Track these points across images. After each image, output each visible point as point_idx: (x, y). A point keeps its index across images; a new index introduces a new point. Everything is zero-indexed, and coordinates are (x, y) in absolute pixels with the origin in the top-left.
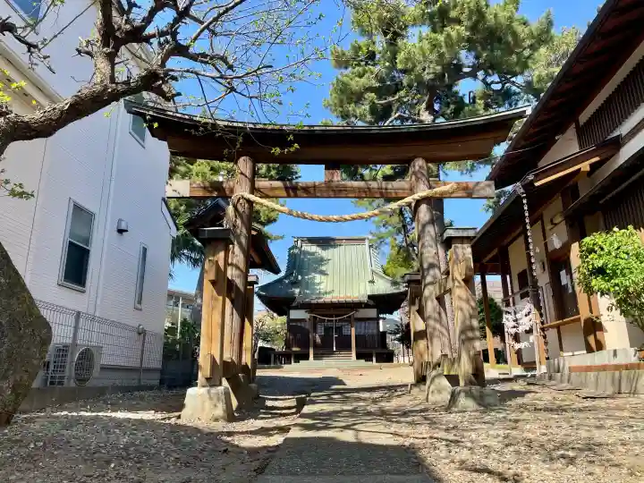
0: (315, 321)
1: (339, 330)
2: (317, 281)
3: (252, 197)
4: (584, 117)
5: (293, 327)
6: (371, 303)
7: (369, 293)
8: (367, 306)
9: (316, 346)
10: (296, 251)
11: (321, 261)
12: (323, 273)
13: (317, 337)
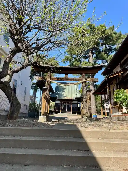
0: (62, 104)
1: (68, 106)
2: (63, 94)
3: (50, 80)
4: (122, 62)
5: (56, 105)
6: (76, 99)
7: (76, 97)
8: (75, 100)
9: (62, 110)
10: (58, 86)
11: (64, 89)
12: (64, 92)
13: (62, 108)
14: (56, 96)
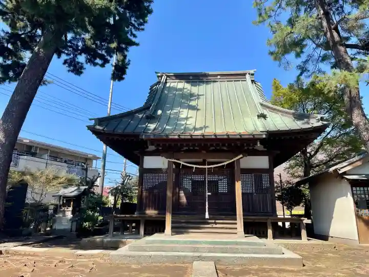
11: (190, 96)
12: (192, 108)
13: (182, 194)
14: (146, 129)
